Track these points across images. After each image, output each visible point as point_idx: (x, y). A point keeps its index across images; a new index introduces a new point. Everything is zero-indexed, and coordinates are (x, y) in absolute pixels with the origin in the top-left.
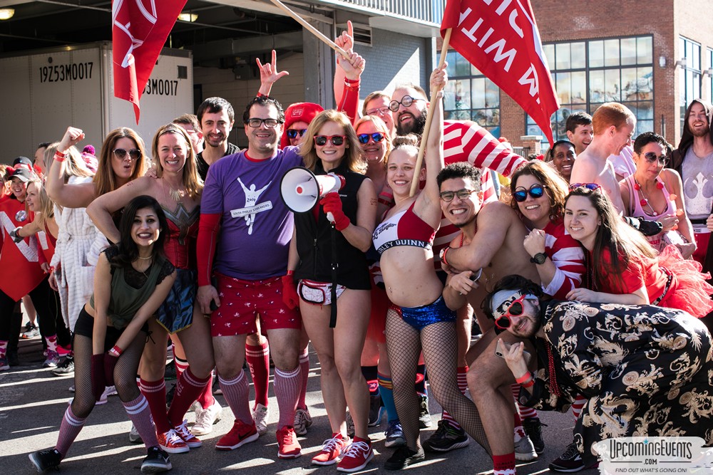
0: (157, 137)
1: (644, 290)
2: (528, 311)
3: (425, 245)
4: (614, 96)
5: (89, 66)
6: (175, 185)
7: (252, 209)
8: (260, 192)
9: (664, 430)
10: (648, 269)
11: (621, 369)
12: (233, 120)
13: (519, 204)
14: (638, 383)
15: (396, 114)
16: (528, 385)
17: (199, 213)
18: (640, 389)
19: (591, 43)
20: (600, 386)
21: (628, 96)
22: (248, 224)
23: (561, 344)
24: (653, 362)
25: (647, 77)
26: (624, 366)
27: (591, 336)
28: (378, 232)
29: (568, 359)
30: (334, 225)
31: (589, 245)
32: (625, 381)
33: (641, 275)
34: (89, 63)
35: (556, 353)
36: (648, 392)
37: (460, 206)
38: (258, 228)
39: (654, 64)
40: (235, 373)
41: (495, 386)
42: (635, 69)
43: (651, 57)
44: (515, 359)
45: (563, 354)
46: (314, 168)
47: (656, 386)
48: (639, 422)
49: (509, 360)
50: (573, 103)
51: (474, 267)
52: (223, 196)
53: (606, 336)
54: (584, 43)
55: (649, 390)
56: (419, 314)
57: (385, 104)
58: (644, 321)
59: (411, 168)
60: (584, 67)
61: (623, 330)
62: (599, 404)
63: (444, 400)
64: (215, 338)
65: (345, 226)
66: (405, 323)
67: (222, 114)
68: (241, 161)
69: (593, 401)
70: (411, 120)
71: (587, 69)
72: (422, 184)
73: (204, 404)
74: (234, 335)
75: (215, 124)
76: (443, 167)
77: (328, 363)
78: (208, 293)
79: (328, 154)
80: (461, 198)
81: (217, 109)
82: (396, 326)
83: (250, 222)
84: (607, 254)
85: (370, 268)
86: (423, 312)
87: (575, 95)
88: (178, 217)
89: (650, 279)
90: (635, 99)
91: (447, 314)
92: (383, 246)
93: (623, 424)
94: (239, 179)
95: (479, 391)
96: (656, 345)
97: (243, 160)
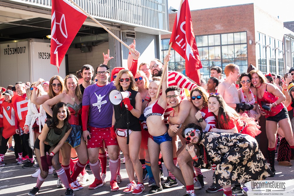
0: (66, 79)
1: (236, 128)
2: (197, 135)
3: (162, 115)
4: (232, 56)
5: (24, 48)
6: (73, 96)
7: (100, 103)
8: (103, 97)
9: (243, 175)
10: (236, 120)
11: (227, 155)
12: (94, 73)
13: (193, 101)
14: (233, 159)
15: (152, 70)
16: (196, 160)
17: (82, 106)
18: (233, 161)
19: (222, 35)
20: (220, 160)
21: (238, 56)
22: (99, 109)
23: (207, 146)
24: (237, 152)
25: (244, 48)
26: (228, 153)
27: (217, 144)
28: (146, 110)
29: (210, 151)
30: (128, 109)
31: (216, 114)
32: (228, 159)
33: (234, 123)
34: (24, 47)
35: (206, 149)
36: (236, 162)
37: (174, 100)
38: (102, 110)
39: (247, 43)
40: (96, 161)
41: (187, 162)
42: (240, 45)
43: (246, 40)
44: (192, 151)
45: (208, 150)
46: (120, 90)
47: (239, 160)
48: (234, 173)
49: (190, 152)
50: (216, 59)
51: (179, 123)
52: (90, 99)
53: (223, 144)
54: (219, 35)
55: (236, 161)
56: (159, 138)
57: (147, 67)
58: (235, 139)
59: (156, 89)
60: (220, 44)
61: (228, 142)
62: (220, 166)
63: (169, 168)
64: (89, 149)
65: (131, 109)
66: (154, 142)
67: (90, 70)
68: (95, 86)
69: (218, 165)
70: (157, 72)
71: (221, 46)
72: (161, 94)
73: (83, 174)
74: (95, 147)
75: (87, 74)
76: (168, 87)
77: (127, 157)
78: (86, 133)
79: (124, 85)
80: (174, 97)
81: (88, 69)
82: (151, 143)
83: (99, 108)
84: (222, 117)
85: (142, 123)
86: (160, 138)
87: (217, 55)
88: (74, 107)
89: (238, 124)
90: (240, 57)
91: (169, 138)
92: (147, 115)
93: (228, 173)
94: (95, 93)
95: (181, 164)
96: (238, 146)
97: (96, 86)
